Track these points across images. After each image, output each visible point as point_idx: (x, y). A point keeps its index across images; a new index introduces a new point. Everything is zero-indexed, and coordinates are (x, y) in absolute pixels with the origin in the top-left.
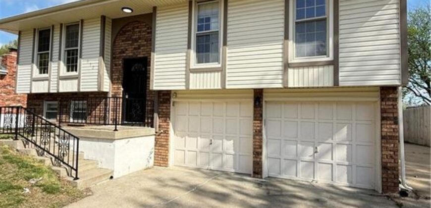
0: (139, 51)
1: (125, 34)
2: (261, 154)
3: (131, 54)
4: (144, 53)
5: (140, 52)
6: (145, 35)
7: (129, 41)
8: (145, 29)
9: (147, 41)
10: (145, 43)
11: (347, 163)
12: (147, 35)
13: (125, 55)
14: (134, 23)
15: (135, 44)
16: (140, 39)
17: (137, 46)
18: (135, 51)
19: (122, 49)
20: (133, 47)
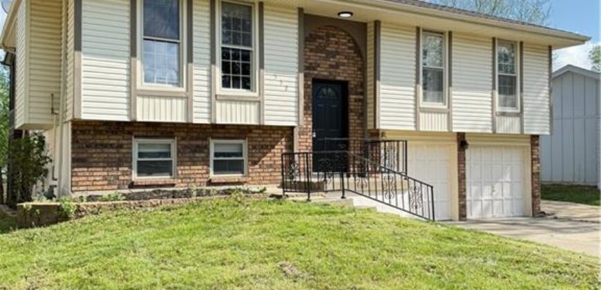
0: (338, 71)
1: (316, 41)
2: (465, 196)
3: (326, 73)
4: (345, 75)
5: (339, 73)
6: (345, 49)
7: (321, 52)
8: (345, 41)
9: (349, 59)
10: (346, 61)
11: (510, 197)
12: (347, 51)
13: (316, 72)
14: (328, 28)
15: (332, 59)
16: (338, 53)
17: (334, 63)
18: (332, 70)
19: (311, 64)
20: (328, 63)
